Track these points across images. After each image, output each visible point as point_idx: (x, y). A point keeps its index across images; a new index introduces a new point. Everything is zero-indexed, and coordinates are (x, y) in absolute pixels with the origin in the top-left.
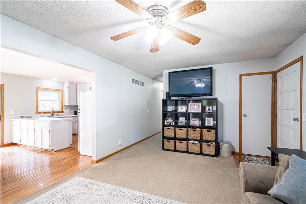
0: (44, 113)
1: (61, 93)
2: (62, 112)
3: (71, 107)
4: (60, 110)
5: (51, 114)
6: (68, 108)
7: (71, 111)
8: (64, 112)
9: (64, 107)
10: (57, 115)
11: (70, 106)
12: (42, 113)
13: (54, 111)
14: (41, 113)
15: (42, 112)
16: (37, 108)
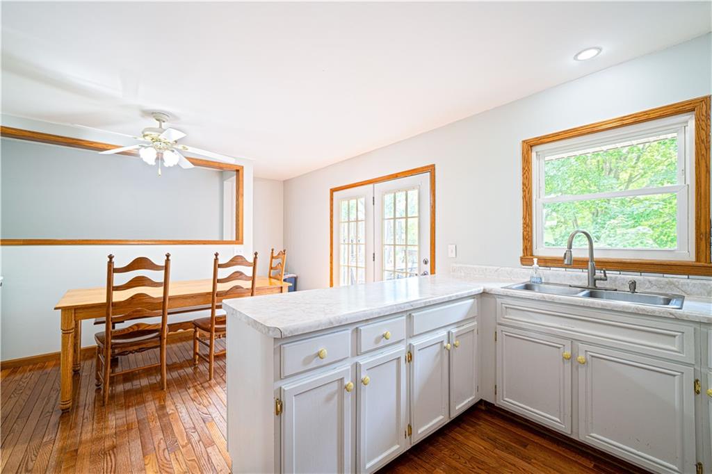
15: (535, 260)
16: (528, 239)
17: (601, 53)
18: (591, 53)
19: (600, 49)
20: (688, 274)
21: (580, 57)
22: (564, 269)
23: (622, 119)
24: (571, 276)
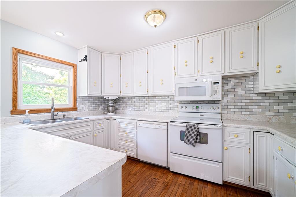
0: (32, 112)
1: (72, 69)
2: (75, 109)
3: (91, 100)
4: (71, 106)
5: (49, 114)
6: (85, 102)
7: (91, 108)
8: (79, 108)
9: (78, 100)
10: (64, 116)
11: (89, 97)
12: (27, 114)
13: (56, 107)
14: (23, 112)
15: (27, 111)
16: (15, 101)
17: (63, 36)
18: (60, 34)
19: (64, 35)
20: (73, 111)
21: (57, 33)
22: (36, 114)
23: (58, 60)
24: (41, 116)
